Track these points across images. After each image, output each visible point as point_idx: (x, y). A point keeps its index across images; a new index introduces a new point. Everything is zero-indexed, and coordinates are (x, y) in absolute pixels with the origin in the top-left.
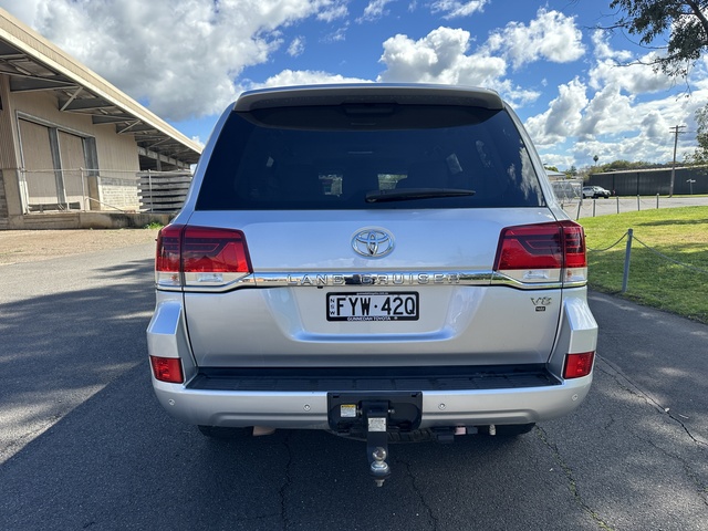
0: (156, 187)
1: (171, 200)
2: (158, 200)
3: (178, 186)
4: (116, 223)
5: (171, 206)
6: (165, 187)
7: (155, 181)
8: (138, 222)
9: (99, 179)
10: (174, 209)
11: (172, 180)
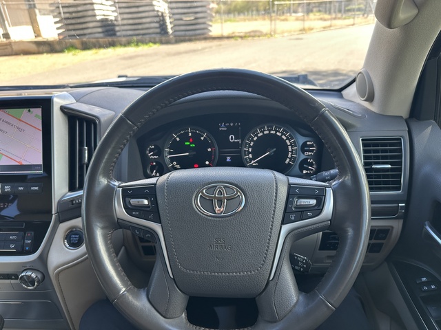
0: (67, 15)
1: (81, 26)
2: (71, 27)
3: (85, 13)
4: (41, 48)
5: (81, 32)
6: (74, 15)
7: (66, 10)
8: (58, 47)
9: (37, 11)
10: (84, 35)
11: (80, 9)
